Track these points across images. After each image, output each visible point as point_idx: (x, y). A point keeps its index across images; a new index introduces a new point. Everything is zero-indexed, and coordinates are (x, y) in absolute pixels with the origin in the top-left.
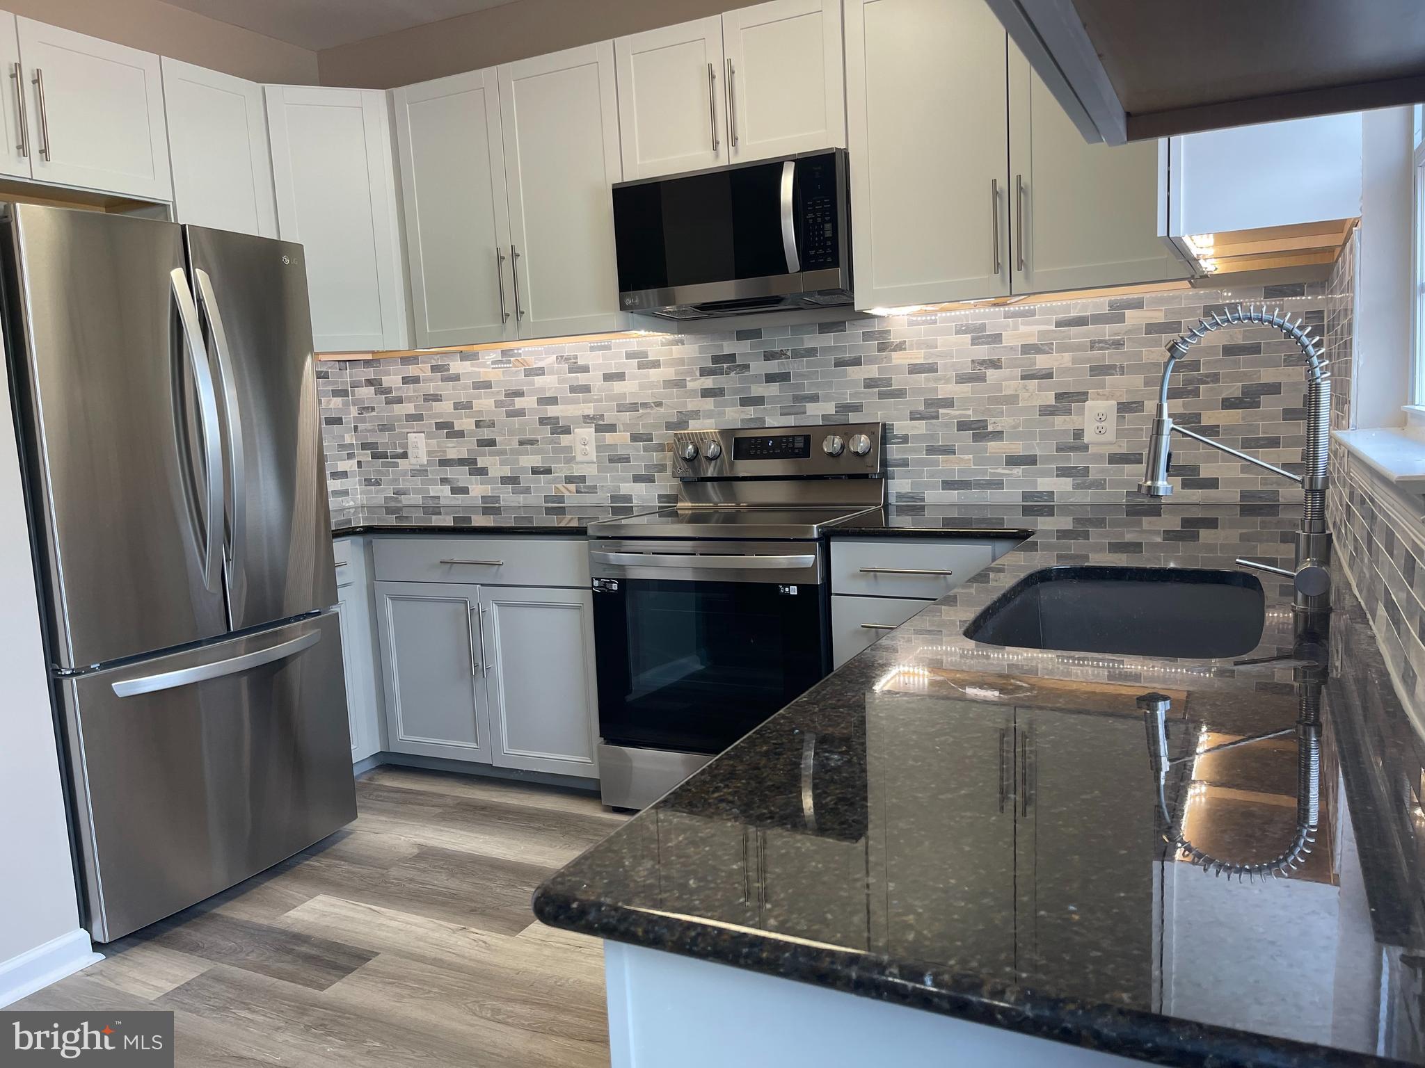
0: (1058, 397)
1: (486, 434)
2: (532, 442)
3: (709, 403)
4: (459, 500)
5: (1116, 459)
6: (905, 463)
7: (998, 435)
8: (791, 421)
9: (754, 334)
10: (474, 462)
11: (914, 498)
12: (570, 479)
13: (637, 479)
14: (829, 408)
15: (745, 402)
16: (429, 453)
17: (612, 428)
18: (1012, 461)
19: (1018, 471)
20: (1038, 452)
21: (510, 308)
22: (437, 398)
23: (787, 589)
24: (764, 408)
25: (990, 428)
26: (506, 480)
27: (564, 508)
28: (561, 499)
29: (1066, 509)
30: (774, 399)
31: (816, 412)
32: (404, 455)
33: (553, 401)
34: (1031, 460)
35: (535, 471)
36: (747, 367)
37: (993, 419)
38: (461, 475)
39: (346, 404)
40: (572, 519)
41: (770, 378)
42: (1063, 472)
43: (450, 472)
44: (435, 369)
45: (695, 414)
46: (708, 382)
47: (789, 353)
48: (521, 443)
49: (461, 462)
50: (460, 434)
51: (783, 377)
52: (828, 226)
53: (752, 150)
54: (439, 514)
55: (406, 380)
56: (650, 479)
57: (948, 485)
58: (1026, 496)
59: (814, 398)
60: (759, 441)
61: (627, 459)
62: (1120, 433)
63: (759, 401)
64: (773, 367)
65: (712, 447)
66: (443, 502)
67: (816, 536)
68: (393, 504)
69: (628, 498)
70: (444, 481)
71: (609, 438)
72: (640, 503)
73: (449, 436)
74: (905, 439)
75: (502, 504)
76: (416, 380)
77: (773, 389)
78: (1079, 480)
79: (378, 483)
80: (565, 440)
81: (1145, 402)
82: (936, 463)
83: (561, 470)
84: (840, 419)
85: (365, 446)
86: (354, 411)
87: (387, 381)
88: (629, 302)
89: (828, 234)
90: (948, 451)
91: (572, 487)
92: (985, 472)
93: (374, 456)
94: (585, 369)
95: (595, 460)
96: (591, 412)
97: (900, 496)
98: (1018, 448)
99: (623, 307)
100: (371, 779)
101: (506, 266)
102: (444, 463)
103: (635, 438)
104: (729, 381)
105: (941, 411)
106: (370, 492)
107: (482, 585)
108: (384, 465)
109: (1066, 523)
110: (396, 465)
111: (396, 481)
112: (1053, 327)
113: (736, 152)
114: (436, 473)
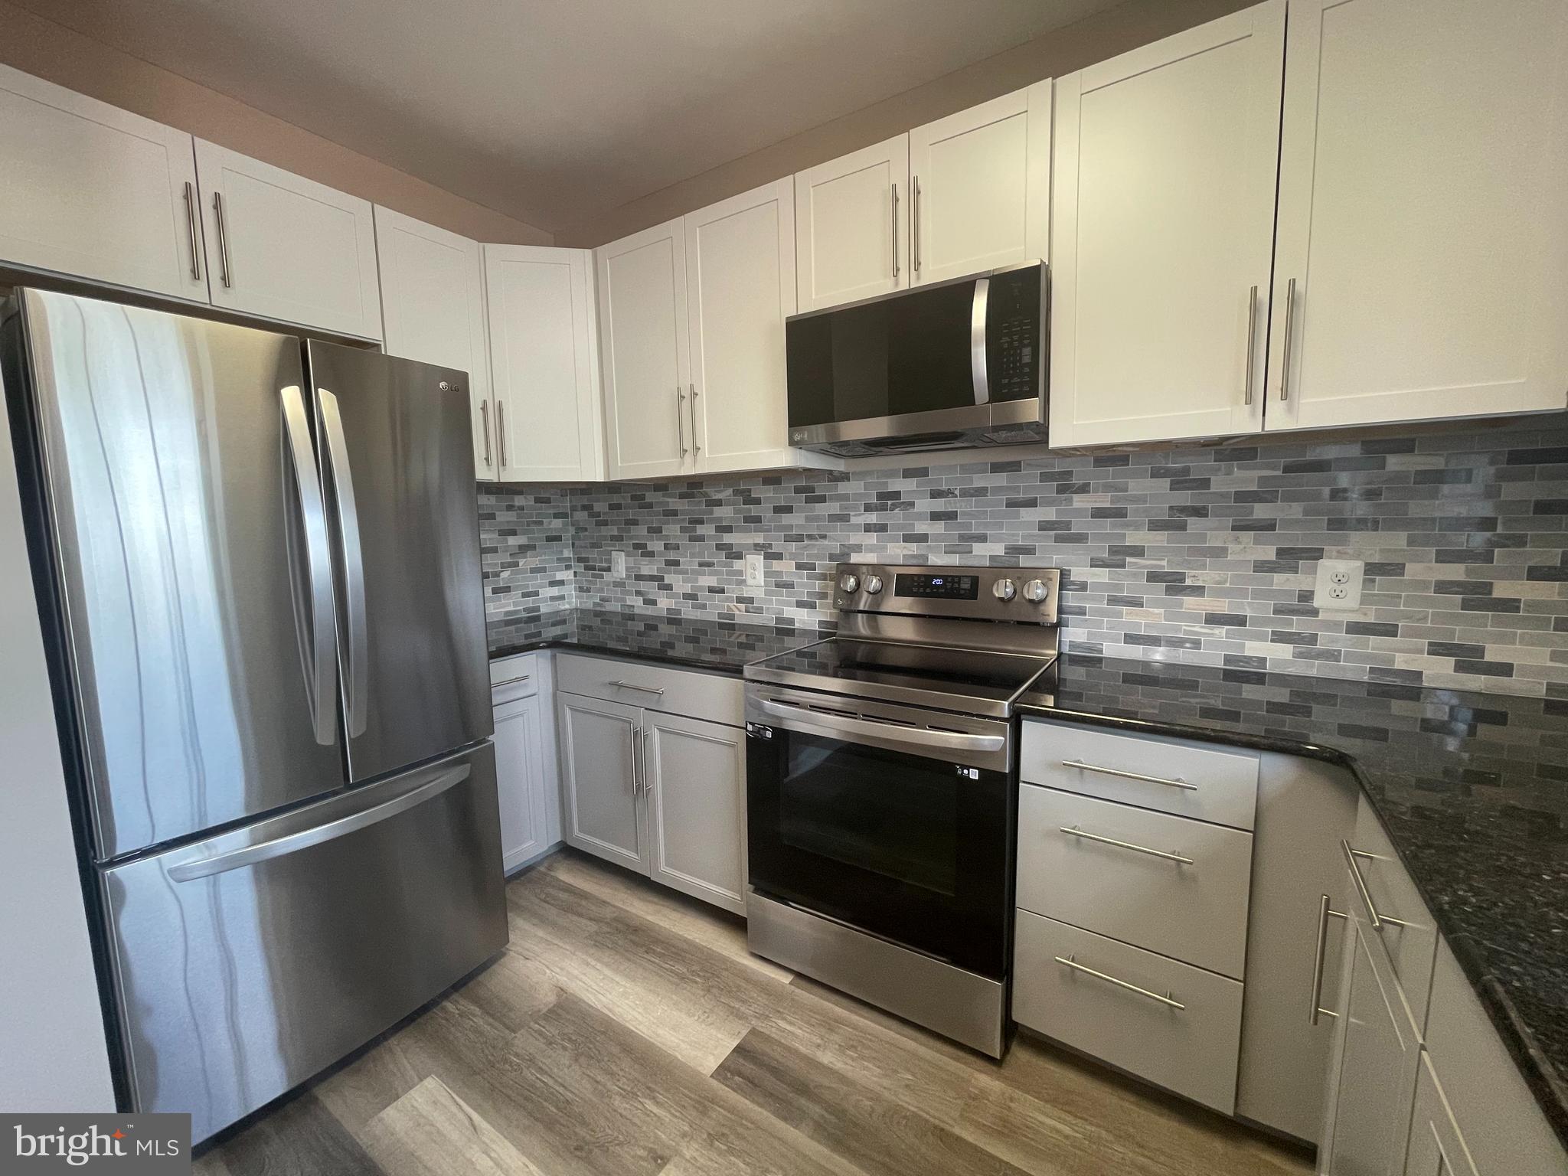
0: (1280, 552)
1: (672, 555)
2: (710, 565)
3: (872, 538)
4: (649, 611)
5: (1356, 628)
6: (1082, 612)
7: (1198, 591)
8: (954, 560)
9: (922, 472)
10: (662, 579)
11: (1090, 649)
12: (740, 600)
13: (800, 604)
14: (999, 549)
15: (908, 538)
16: (627, 569)
17: (779, 556)
18: (1213, 619)
19: (1221, 631)
20: (1248, 613)
21: (688, 445)
22: (635, 523)
23: (966, 771)
24: (928, 546)
25: (1188, 582)
26: (687, 596)
27: (734, 624)
28: (732, 617)
29: (1281, 679)
30: (938, 538)
31: (984, 553)
32: (609, 569)
33: (729, 529)
34: (1240, 621)
35: (711, 590)
36: (912, 504)
37: (1193, 572)
38: (650, 588)
39: (565, 525)
40: (740, 635)
41: (935, 516)
42: (1279, 638)
43: (643, 586)
44: (634, 497)
45: (858, 548)
46: (873, 518)
47: (957, 492)
48: (701, 565)
49: (652, 578)
50: (651, 554)
51: (950, 516)
52: (1027, 351)
53: (936, 271)
54: (633, 620)
55: (612, 507)
56: (812, 606)
57: (1130, 639)
58: (1228, 659)
59: (983, 539)
60: (923, 579)
61: (791, 586)
62: (1365, 600)
63: (923, 538)
64: (940, 505)
65: (874, 581)
66: (637, 611)
67: (1006, 715)
68: (599, 609)
69: (792, 621)
70: (638, 593)
71: (776, 565)
72: (802, 627)
73: (643, 555)
74: (1083, 586)
75: (683, 616)
76: (618, 507)
77: (939, 527)
78: (1303, 647)
79: (588, 590)
80: (738, 564)
81: (1407, 565)
82: (1120, 615)
83: (733, 591)
84: (1011, 561)
85: (580, 560)
86: (572, 530)
87: (598, 507)
88: (797, 437)
89: (1027, 359)
90: (1136, 603)
91: (742, 606)
92: (1178, 629)
93: (587, 568)
94: (757, 501)
95: (763, 584)
96: (761, 541)
97: (1073, 645)
98: (1223, 606)
99: (792, 443)
101: (686, 404)
102: (639, 578)
103: (799, 567)
104: (895, 517)
105: (1128, 559)
106: (582, 597)
107: (646, 709)
108: (594, 576)
109: (1282, 696)
110: (602, 577)
111: (601, 590)
112: (1279, 473)
113: (918, 278)
114: (632, 585)
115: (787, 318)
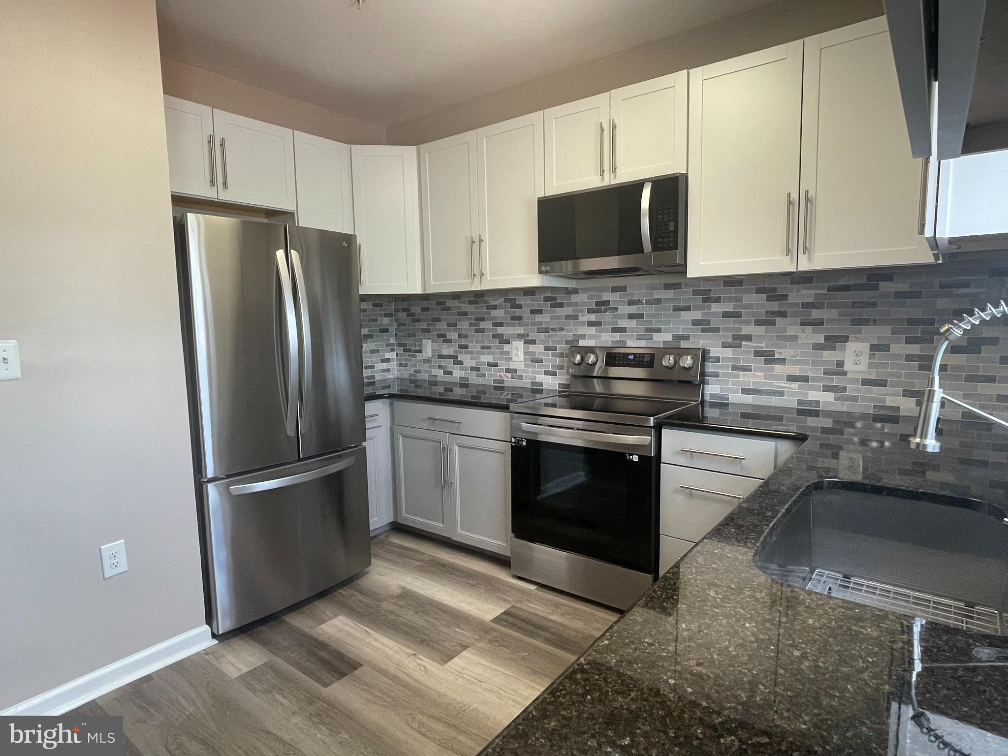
0: (826, 338)
1: (463, 342)
2: (489, 348)
3: (592, 330)
4: (447, 378)
5: (865, 382)
6: (717, 375)
7: (782, 361)
8: (643, 343)
9: (623, 289)
10: (456, 357)
11: (722, 398)
12: (508, 371)
13: (547, 373)
14: (668, 337)
15: (615, 330)
16: (433, 351)
17: (533, 342)
18: (791, 378)
19: (795, 386)
20: (810, 374)
21: (476, 272)
22: (438, 320)
23: (631, 457)
24: (627, 335)
25: (777, 356)
26: (472, 369)
27: (503, 387)
28: (502, 382)
29: (828, 414)
30: (632, 330)
31: (661, 339)
32: (420, 351)
33: (501, 325)
34: (805, 379)
35: (489, 364)
36: (617, 309)
37: (779, 350)
38: (449, 364)
39: (391, 321)
40: (508, 394)
41: (631, 316)
42: (827, 389)
43: (443, 362)
44: (438, 303)
45: (583, 337)
46: (593, 317)
47: (644, 301)
48: (483, 348)
49: (450, 357)
50: (449, 341)
51: (640, 316)
52: (672, 224)
53: (625, 175)
54: (436, 385)
55: (423, 310)
56: (555, 374)
57: (745, 391)
58: (800, 402)
59: (659, 330)
60: (621, 355)
61: (541, 361)
62: (871, 365)
63: (623, 330)
64: (633, 309)
65: (592, 357)
66: (439, 379)
67: (652, 424)
68: (413, 378)
69: (541, 384)
70: (440, 367)
71: (532, 348)
72: (548, 388)
73: (444, 341)
74: (717, 360)
75: (470, 382)
76: (428, 309)
77: (633, 323)
78: (839, 394)
79: (406, 365)
80: (506, 347)
81: (892, 346)
82: (738, 376)
83: (503, 365)
84: (675, 345)
85: (400, 345)
86: (395, 325)
87: (413, 309)
88: (543, 269)
89: (672, 228)
90: (747, 369)
91: (509, 375)
92: (772, 385)
93: (405, 351)
94: (520, 307)
95: (523, 360)
96: (522, 332)
97: (712, 396)
98: (796, 370)
99: (540, 272)
100: (387, 537)
101: (476, 246)
102: (441, 357)
103: (546, 349)
104: (607, 316)
105: (743, 343)
106: (401, 370)
107: (450, 433)
108: (409, 356)
109: (828, 423)
110: (416, 356)
111: (415, 365)
112: (825, 292)
113: (615, 177)
114: (436, 362)
115: (539, 198)
